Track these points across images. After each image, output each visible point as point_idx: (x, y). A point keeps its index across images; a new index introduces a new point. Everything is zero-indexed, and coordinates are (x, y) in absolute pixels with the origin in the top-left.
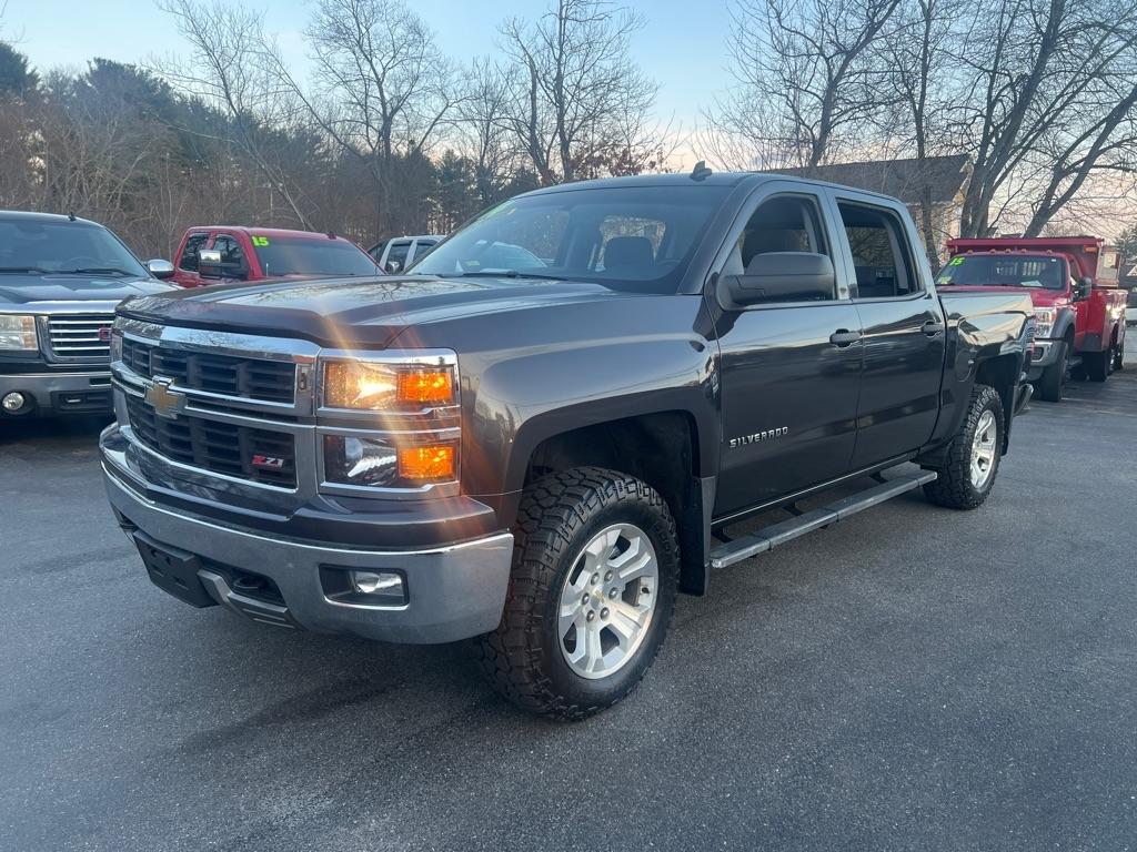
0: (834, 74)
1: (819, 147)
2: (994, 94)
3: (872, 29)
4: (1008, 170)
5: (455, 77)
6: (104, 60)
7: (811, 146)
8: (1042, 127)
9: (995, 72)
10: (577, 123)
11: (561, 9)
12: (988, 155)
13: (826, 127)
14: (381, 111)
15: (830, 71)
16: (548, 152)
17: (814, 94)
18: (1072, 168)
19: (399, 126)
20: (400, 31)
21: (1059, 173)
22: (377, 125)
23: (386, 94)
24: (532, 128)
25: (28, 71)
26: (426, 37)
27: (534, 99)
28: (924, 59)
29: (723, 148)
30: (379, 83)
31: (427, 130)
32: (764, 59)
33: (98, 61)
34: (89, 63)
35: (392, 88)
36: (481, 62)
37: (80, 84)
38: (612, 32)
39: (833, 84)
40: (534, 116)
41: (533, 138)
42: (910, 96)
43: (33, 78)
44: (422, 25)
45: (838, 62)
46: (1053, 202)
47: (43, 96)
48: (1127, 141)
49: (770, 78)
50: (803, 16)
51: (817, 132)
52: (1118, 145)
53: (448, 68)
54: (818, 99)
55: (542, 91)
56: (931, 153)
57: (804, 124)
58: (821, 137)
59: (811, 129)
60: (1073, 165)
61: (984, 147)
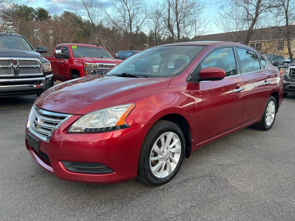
1: (255, 21)
5: (149, 8)
6: (66, 12)
7: (252, 20)
10: (181, 18)
13: (257, 14)
14: (129, 18)
16: (173, 26)
17: (253, 5)
19: (134, 22)
22: (128, 22)
23: (131, 14)
24: (169, 20)
25: (49, 15)
27: (169, 12)
29: (224, 22)
30: (129, 11)
31: (141, 23)
33: (65, 12)
34: (63, 12)
35: (132, 12)
36: (156, 3)
37: (61, 18)
40: (169, 17)
41: (169, 23)
42: (283, 5)
43: (50, 17)
47: (52, 21)
51: (254, 16)
53: (147, 6)
55: (172, 10)
56: (290, 22)
57: (250, 14)
58: (255, 18)
59: (252, 16)
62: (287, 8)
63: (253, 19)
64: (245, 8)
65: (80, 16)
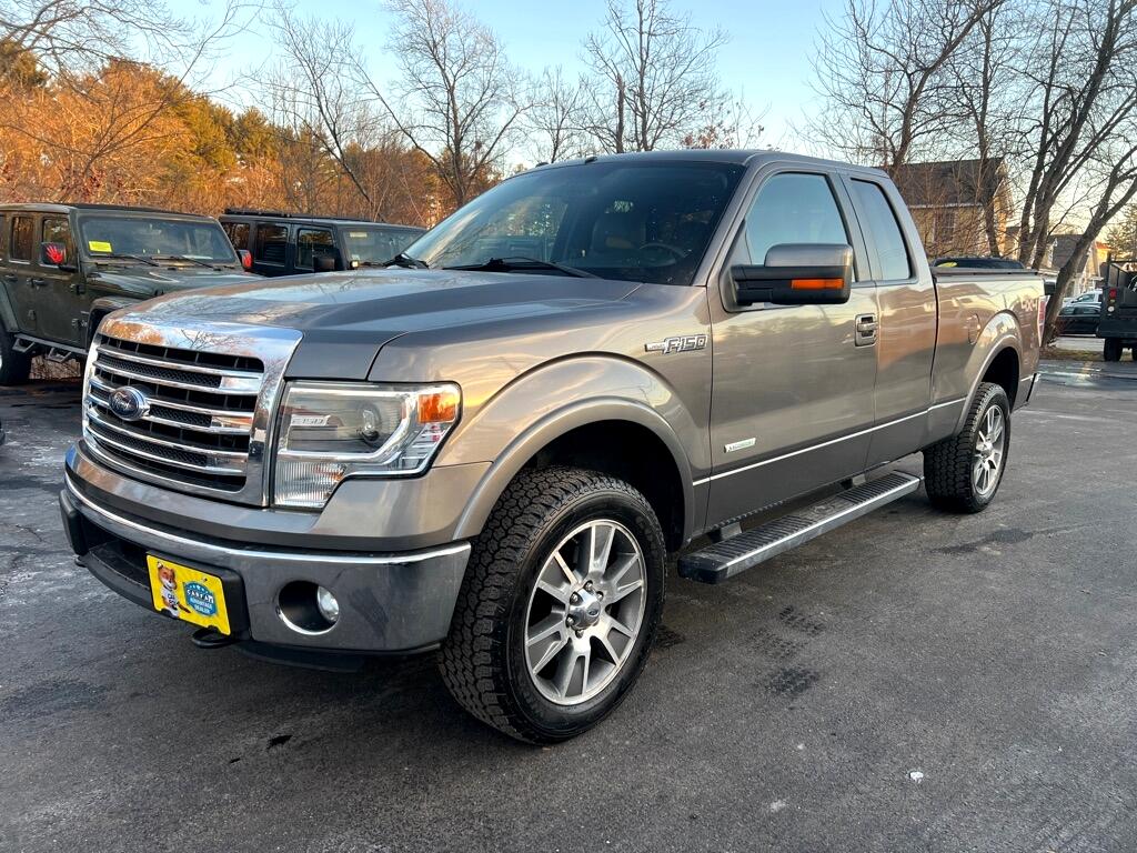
0: (915, 89)
2: (1050, 107)
3: (949, 48)
4: (1069, 177)
5: (524, 85)
6: (117, 58)
8: (1096, 140)
9: (1050, 85)
11: (641, 23)
12: (1046, 161)
13: (907, 137)
15: (911, 86)
17: (896, 107)
18: (1127, 176)
20: (470, 41)
21: (1115, 180)
23: (458, 102)
25: (38, 69)
26: (498, 47)
28: (985, 73)
32: (844, 72)
33: (112, 59)
36: (552, 71)
37: (90, 81)
38: (699, 48)
39: (913, 98)
42: (972, 107)
43: (42, 76)
44: (495, 36)
45: (918, 77)
46: (1111, 206)
49: (849, 92)
50: (887, 36)
51: (897, 142)
54: (897, 111)
57: (884, 134)
58: (902, 146)
59: (890, 139)
60: (1128, 173)
61: (1041, 154)
62: (983, 119)
63: (893, 151)
64: (867, 113)
65: (179, 79)
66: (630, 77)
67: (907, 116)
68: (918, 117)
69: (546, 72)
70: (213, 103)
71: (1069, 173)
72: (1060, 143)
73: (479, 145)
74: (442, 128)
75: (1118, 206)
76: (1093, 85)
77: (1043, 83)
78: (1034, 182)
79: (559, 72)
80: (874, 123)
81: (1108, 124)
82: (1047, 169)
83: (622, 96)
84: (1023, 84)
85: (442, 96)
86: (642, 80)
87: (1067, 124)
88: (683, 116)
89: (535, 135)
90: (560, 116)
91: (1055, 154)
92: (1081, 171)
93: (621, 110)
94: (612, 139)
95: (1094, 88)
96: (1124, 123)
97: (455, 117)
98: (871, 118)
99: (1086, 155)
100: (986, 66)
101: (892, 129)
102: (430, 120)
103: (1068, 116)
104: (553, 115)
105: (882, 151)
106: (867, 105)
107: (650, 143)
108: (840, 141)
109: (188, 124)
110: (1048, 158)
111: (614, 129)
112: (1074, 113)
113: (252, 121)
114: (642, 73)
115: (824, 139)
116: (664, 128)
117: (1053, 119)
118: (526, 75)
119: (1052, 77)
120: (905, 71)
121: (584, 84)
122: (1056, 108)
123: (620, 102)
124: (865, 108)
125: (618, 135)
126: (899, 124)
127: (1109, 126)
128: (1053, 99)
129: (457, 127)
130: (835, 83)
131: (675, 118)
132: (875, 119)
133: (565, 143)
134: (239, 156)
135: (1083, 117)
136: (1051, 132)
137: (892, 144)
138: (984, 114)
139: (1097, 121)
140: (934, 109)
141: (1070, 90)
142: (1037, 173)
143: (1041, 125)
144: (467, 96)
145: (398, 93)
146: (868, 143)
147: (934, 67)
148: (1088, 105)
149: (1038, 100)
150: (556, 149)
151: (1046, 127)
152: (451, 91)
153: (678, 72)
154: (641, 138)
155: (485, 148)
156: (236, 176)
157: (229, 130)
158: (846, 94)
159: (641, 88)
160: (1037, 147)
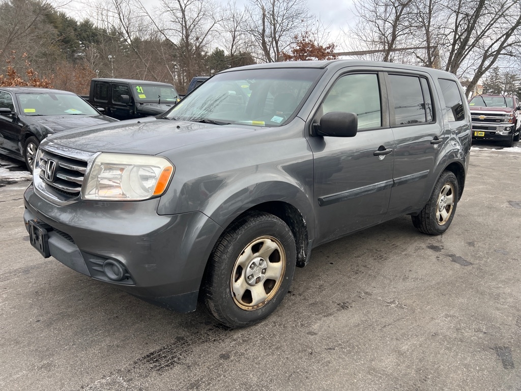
0: (398, 14)
2: (458, 23)
5: (218, 10)
8: (478, 38)
9: (458, 12)
12: (456, 48)
13: (394, 36)
18: (491, 55)
21: (485, 57)
28: (430, 6)
32: (366, 5)
39: (397, 18)
40: (264, 30)
42: (424, 22)
45: (400, 8)
46: (484, 69)
48: (513, 43)
49: (369, 15)
51: (390, 38)
52: (510, 45)
54: (390, 24)
58: (392, 41)
59: (387, 37)
60: (491, 54)
61: (454, 45)
62: (428, 28)
63: (388, 43)
64: (376, 25)
65: (51, 5)
66: (268, 7)
67: (395, 27)
68: (399, 27)
69: (228, 3)
70: (67, 16)
71: (466, 53)
72: (462, 40)
73: (197, 39)
74: (179, 30)
75: (487, 69)
76: (477, 13)
77: (455, 12)
78: (450, 57)
79: (235, 3)
80: (380, 30)
81: (483, 31)
82: (456, 51)
83: (264, 15)
84: (447, 12)
85: (180, 15)
86: (273, 8)
87: (465, 31)
88: (293, 25)
89: (224, 34)
90: (235, 25)
91: (460, 44)
92: (471, 52)
93: (264, 22)
94: (259, 36)
95: (477, 14)
96: (490, 31)
97: (186, 25)
98: (379, 27)
99: (473, 45)
100: (430, 3)
101: (388, 33)
102: (173, 26)
103: (466, 27)
104: (231, 25)
105: (383, 43)
106: (377, 21)
107: (277, 39)
108: (364, 38)
109: (56, 27)
110: (457, 47)
111: (261, 31)
112: (468, 26)
113: (87, 25)
114: (273, 5)
115: (357, 37)
116: (284, 31)
117: (459, 29)
118: (219, 5)
119: (459, 9)
120: (394, 6)
121: (247, 10)
122: (460, 23)
123: (264, 19)
124: (375, 22)
125: (263, 35)
126: (390, 31)
127: (484, 32)
128: (459, 19)
129: (187, 30)
130: (363, 11)
131: (289, 26)
132: (380, 27)
133: (238, 37)
134: (81, 43)
135: (472, 28)
136: (458, 35)
137: (387, 40)
138: (429, 26)
139: (478, 30)
140: (407, 24)
141: (467, 15)
142: (452, 53)
143: (454, 31)
144: (191, 14)
145: (158, 13)
146: (377, 39)
147: (407, 4)
148: (475, 22)
149: (453, 19)
150: (234, 40)
151: (456, 32)
152: (183, 11)
153: (290, 4)
154: (273, 36)
155: (200, 40)
156: (80, 52)
157: (75, 30)
158: (367, 16)
159: (273, 12)
160: (452, 41)
